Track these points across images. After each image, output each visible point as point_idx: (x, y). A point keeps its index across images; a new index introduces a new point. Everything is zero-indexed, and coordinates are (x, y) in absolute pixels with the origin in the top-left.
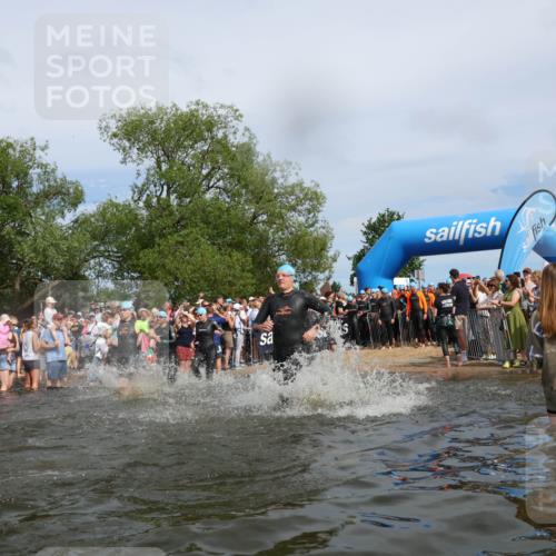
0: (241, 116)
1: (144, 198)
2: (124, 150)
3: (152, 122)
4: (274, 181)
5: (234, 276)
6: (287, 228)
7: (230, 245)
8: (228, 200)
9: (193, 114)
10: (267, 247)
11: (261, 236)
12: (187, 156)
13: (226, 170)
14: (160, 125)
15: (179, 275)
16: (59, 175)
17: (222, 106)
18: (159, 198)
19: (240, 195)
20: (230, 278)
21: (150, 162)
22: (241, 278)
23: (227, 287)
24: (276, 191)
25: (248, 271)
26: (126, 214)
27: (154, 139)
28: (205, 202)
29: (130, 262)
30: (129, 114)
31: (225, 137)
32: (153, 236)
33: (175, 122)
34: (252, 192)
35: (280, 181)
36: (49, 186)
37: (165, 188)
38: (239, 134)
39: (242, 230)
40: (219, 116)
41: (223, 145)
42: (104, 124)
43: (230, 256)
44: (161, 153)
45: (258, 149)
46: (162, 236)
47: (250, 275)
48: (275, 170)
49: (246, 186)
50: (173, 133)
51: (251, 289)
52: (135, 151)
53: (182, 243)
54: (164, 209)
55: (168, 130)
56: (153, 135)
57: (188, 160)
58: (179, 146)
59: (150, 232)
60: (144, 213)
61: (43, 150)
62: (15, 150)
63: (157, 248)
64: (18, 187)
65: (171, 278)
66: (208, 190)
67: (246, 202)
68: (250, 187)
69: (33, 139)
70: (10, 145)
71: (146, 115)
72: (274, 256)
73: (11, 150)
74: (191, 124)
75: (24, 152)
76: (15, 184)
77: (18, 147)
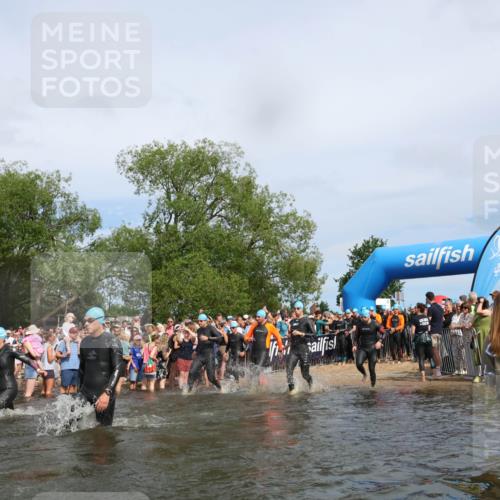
0: (243, 153)
1: (155, 223)
2: (138, 181)
3: (164, 158)
4: (270, 210)
5: (232, 296)
6: (281, 253)
7: (229, 268)
8: (229, 227)
9: (200, 151)
10: (263, 270)
11: (258, 260)
12: (193, 188)
13: (228, 201)
14: (170, 160)
15: (182, 295)
16: (80, 204)
17: (226, 144)
18: (167, 225)
19: (240, 223)
20: (228, 298)
21: (160, 193)
22: (238, 297)
23: (225, 305)
24: (272, 219)
25: (245, 291)
26: (138, 239)
27: (166, 173)
28: (209, 228)
30: (143, 151)
31: (228, 171)
32: (160, 259)
33: (184, 158)
34: (251, 221)
35: (276, 211)
36: (71, 213)
37: (173, 216)
38: (240, 169)
39: (241, 254)
40: (223, 153)
41: (226, 178)
42: (121, 159)
43: (229, 277)
44: (170, 185)
45: (257, 182)
46: (169, 259)
47: (246, 295)
48: (271, 201)
49: (245, 215)
50: (182, 167)
51: (247, 308)
52: (148, 183)
53: (186, 266)
54: (171, 235)
55: (177, 165)
56: (164, 169)
57: (195, 192)
58: (187, 179)
59: (158, 254)
60: (154, 238)
61: (67, 181)
62: (42, 181)
63: (163, 270)
64: (43, 213)
65: (175, 297)
66: (211, 218)
67: (244, 229)
68: (250, 216)
69: (58, 172)
70: (38, 177)
71: (159, 152)
72: (269, 278)
73: (38, 182)
74: (198, 159)
75: (50, 183)
76: (41, 211)
77: (45, 179)
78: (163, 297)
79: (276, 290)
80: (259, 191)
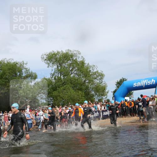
0: (80, 53)
1: (54, 77)
2: (48, 63)
3: (56, 56)
4: (90, 71)
5: (79, 98)
6: (94, 84)
7: (78, 89)
8: (77, 77)
9: (67, 53)
10: (89, 90)
11: (87, 86)
12: (66, 65)
13: (76, 68)
14: (58, 56)
15: (64, 98)
16: (30, 71)
17: (75, 51)
18: (58, 77)
19: (81, 75)
20: (78, 99)
21: (55, 67)
22: (81, 98)
24: (91, 74)
25: (83, 97)
26: (49, 81)
27: (57, 61)
28: (71, 77)
29: (50, 95)
30: (49, 54)
31: (76, 59)
32: (56, 87)
33: (62, 56)
34: (84, 74)
35: (92, 71)
36: (28, 74)
37: (60, 74)
38: (80, 58)
39: (81, 85)
40: (74, 54)
41: (75, 61)
42: (42, 57)
43: (78, 92)
44: (58, 64)
45: (85, 62)
46: (59, 87)
47: (84, 98)
48: (90, 68)
49: (82, 73)
50: (62, 58)
52: (51, 64)
53: (65, 89)
54: (59, 80)
55: (60, 58)
56: (56, 59)
57: (66, 66)
58: (63, 62)
59: (56, 86)
60: (54, 81)
61: (26, 64)
62: (18, 64)
63: (57, 91)
64: (19, 75)
65: (61, 99)
66: (71, 74)
67: (82, 77)
68: (84, 73)
69: (23, 61)
70: (17, 63)
71: (54, 54)
72: (91, 92)
73: (17, 65)
74: (67, 56)
75: (21, 65)
76: (18, 74)
77: (19, 64)
78: (58, 99)
79: (93, 96)
80: (86, 65)
